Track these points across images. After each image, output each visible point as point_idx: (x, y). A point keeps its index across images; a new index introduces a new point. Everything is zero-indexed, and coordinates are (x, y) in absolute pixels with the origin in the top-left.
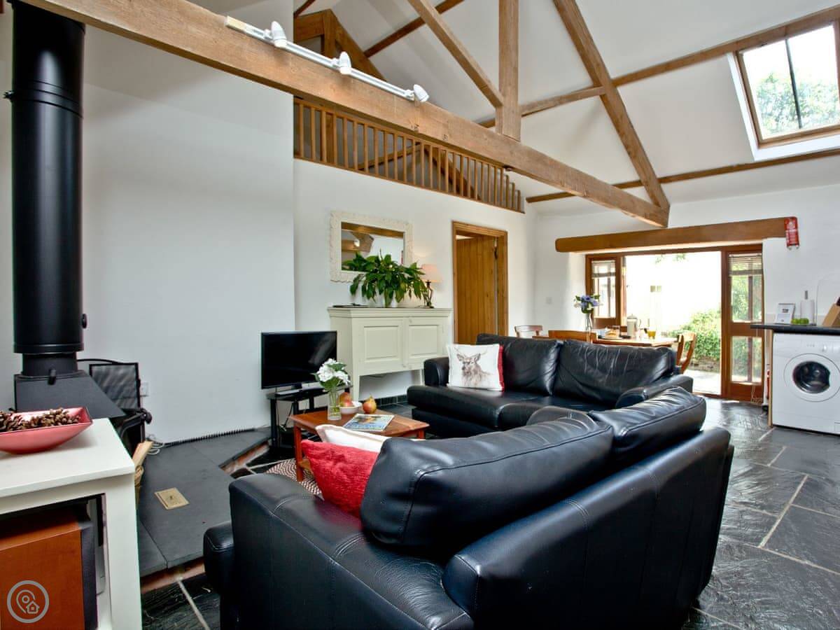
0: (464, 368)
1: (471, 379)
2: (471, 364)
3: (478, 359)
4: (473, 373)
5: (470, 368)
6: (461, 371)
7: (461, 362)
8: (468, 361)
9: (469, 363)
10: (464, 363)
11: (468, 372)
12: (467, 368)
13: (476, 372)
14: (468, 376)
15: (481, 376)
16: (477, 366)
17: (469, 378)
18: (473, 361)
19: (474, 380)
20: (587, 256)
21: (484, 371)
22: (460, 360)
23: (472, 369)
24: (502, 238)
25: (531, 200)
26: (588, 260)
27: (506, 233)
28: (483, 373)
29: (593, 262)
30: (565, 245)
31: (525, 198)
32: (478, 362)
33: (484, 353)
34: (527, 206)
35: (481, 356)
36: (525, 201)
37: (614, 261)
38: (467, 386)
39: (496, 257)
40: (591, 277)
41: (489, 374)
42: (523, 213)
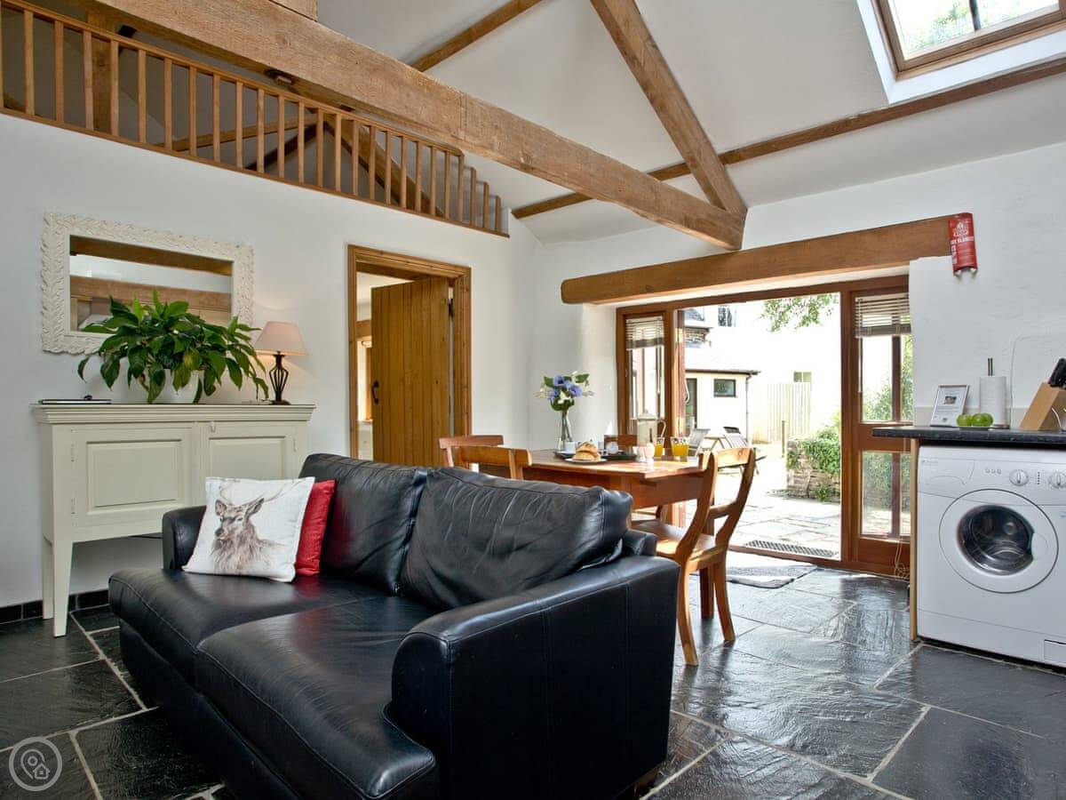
0: (219, 532)
1: (229, 557)
2: (236, 523)
3: (254, 512)
4: (236, 541)
5: (232, 532)
6: (213, 537)
7: (218, 517)
8: (233, 515)
9: (233, 520)
10: (224, 520)
11: (225, 542)
12: (226, 532)
13: (242, 540)
14: (224, 549)
15: (251, 549)
16: (249, 527)
17: (226, 554)
18: (243, 514)
19: (235, 559)
20: (619, 310)
21: (260, 538)
22: (218, 514)
23: (237, 532)
24: (459, 279)
25: (520, 213)
26: (621, 317)
27: (468, 270)
28: (259, 541)
29: (627, 321)
30: (577, 291)
31: (510, 211)
32: (253, 519)
33: (272, 499)
34: (511, 223)
35: (263, 505)
36: (511, 217)
37: (661, 317)
38: (220, 571)
39: (451, 312)
40: (625, 348)
41: (271, 544)
42: (508, 236)
